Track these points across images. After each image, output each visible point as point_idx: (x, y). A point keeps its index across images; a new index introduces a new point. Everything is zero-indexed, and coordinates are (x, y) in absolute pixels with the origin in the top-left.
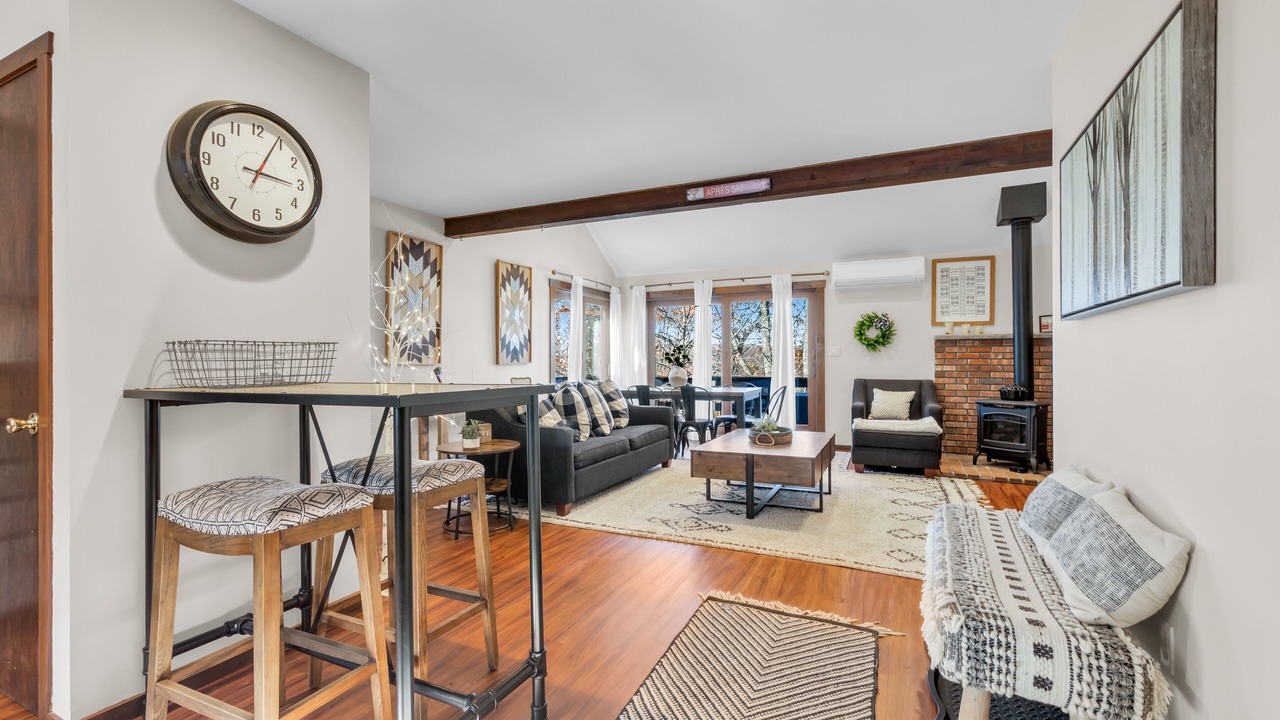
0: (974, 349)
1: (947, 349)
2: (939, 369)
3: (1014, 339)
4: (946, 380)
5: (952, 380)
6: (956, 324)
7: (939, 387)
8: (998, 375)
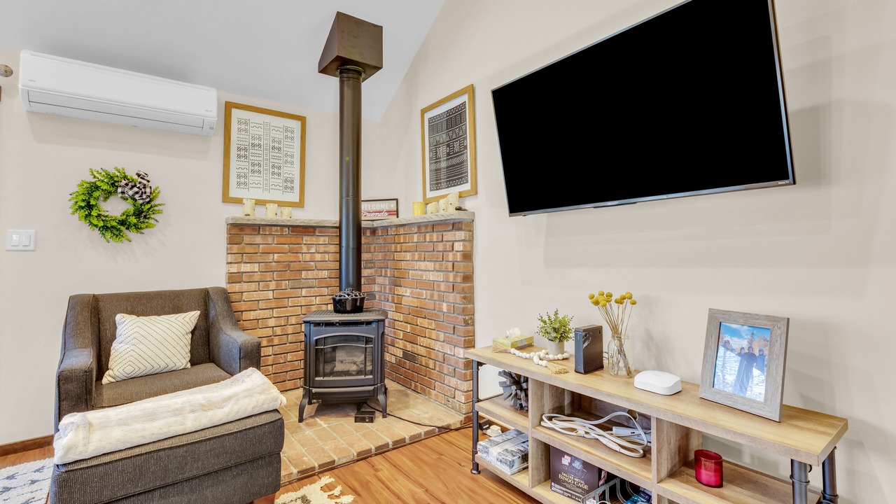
0: (282, 240)
1: (247, 239)
2: (234, 269)
3: (340, 228)
4: (245, 286)
5: (253, 286)
6: (260, 203)
7: (234, 297)
8: (310, 274)
